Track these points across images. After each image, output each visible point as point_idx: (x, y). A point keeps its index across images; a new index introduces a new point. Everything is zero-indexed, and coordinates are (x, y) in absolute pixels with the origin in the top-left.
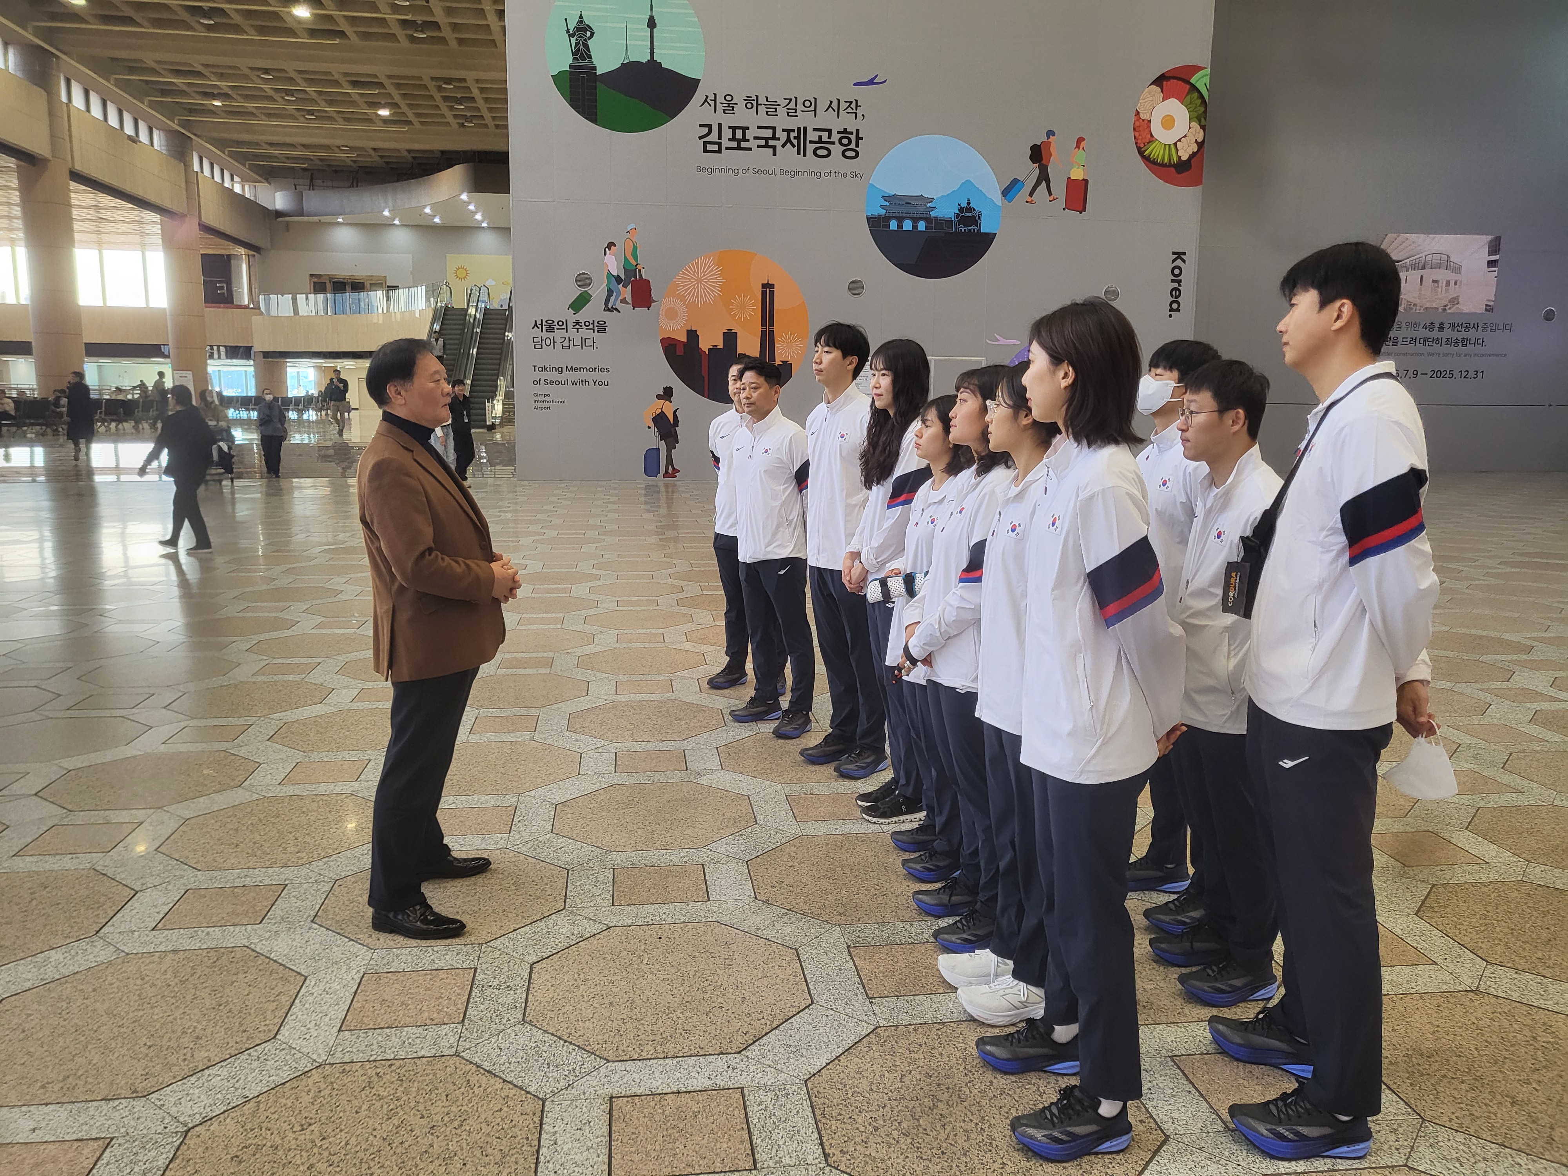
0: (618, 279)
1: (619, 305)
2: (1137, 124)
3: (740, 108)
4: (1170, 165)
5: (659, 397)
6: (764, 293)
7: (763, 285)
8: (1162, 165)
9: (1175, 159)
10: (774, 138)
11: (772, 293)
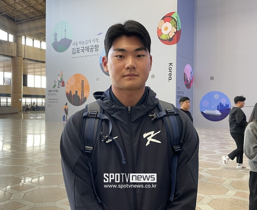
0: (60, 81)
1: (60, 87)
2: (158, 31)
3: (78, 44)
4: (167, 40)
5: (65, 105)
6: (82, 82)
7: (82, 81)
8: (165, 40)
9: (168, 38)
10: (84, 49)
11: (83, 82)
